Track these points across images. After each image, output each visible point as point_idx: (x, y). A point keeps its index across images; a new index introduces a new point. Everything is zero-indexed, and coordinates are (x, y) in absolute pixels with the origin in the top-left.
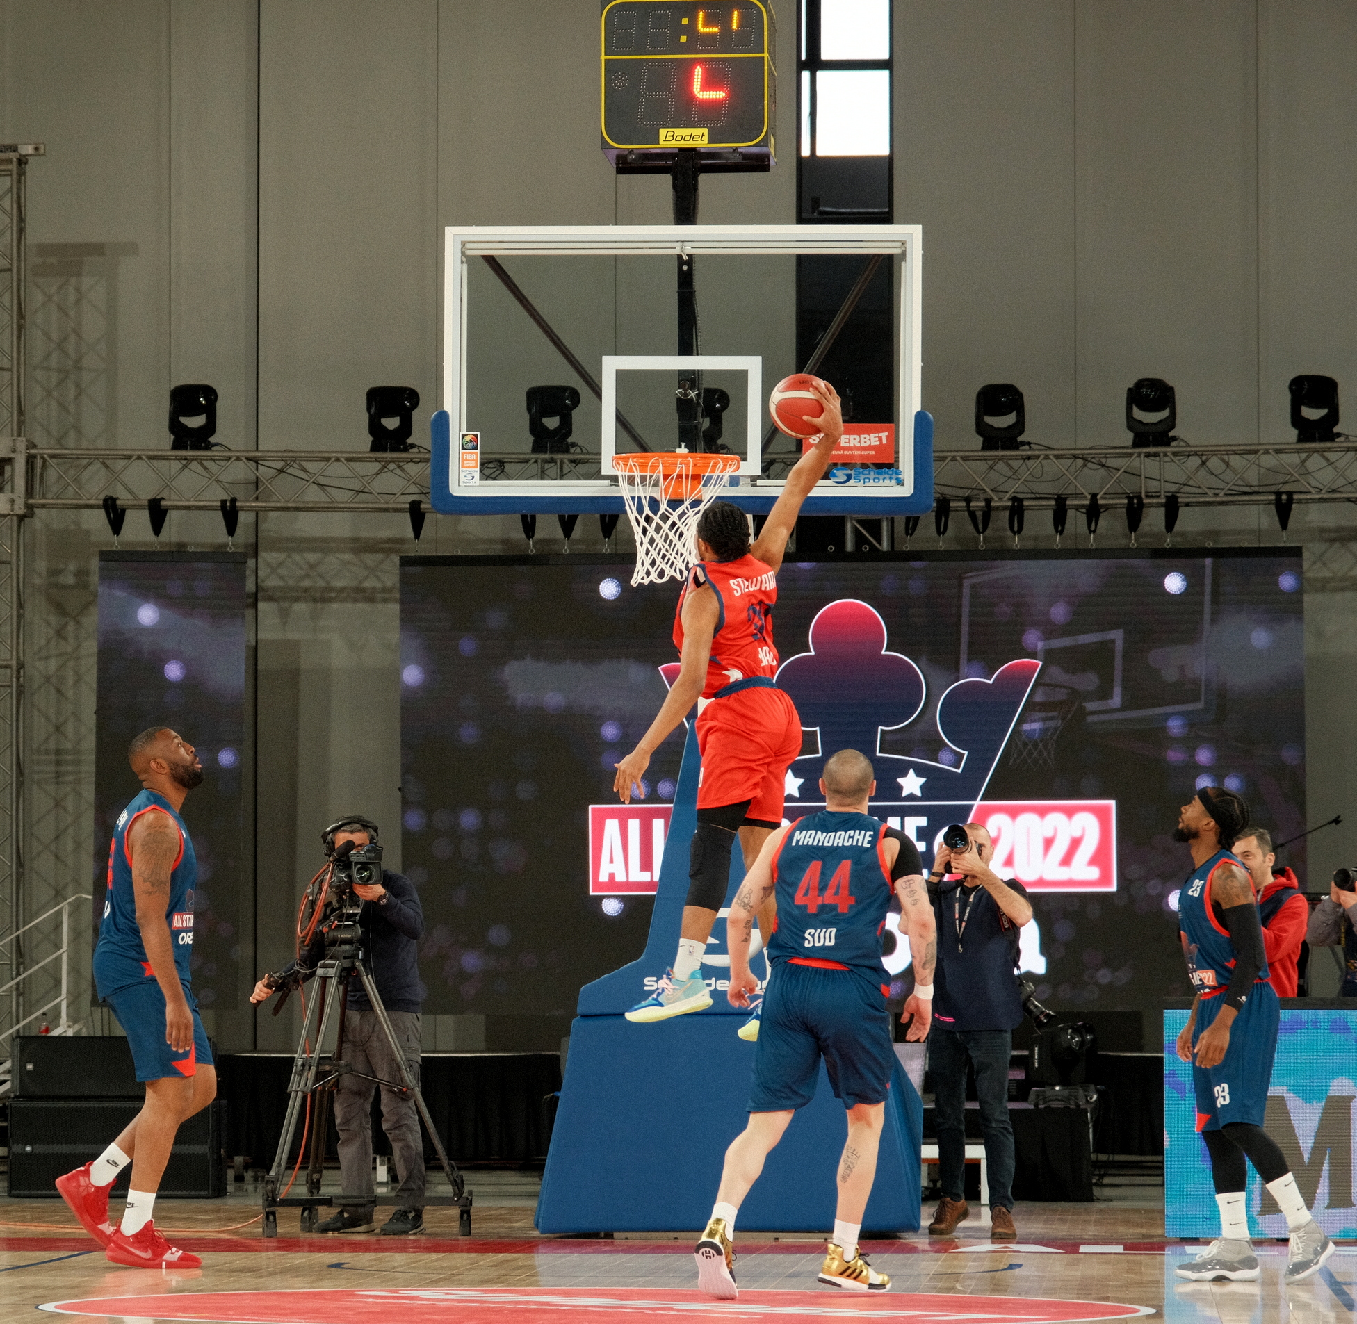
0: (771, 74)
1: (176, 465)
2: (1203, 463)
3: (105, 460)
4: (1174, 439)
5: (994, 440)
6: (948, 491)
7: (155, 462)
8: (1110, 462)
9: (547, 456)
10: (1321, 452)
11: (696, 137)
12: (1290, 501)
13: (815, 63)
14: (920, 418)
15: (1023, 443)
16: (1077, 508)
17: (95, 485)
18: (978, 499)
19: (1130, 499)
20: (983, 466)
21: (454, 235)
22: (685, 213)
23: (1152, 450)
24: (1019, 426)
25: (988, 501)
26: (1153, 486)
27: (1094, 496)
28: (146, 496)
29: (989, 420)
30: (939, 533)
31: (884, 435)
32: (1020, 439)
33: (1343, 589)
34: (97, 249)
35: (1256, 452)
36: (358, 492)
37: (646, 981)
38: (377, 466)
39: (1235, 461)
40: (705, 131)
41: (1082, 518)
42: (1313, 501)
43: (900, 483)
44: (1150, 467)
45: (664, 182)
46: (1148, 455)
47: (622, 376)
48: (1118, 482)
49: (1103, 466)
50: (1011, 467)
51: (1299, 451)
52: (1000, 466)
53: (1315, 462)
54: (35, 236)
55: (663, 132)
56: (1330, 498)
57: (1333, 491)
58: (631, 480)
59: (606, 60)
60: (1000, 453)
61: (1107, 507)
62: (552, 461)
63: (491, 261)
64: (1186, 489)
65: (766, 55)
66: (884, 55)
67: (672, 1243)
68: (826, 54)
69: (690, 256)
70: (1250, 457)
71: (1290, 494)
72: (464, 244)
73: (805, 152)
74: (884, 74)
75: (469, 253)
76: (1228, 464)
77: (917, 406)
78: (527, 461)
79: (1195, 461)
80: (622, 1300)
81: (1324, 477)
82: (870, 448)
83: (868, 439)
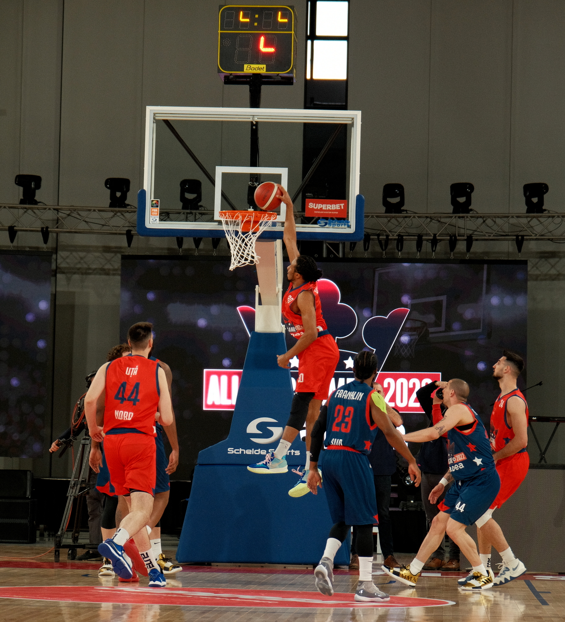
0: (295, 41)
1: (21, 211)
2: (484, 221)
4: (471, 210)
5: (391, 209)
6: (369, 231)
7: (12, 210)
8: (443, 220)
9: (189, 211)
10: (537, 217)
11: (260, 69)
12: (523, 239)
13: (313, 37)
14: (359, 198)
15: (404, 210)
16: (427, 240)
18: (383, 235)
19: (451, 237)
20: (386, 220)
21: (150, 110)
22: (255, 103)
23: (461, 215)
24: (402, 203)
25: (387, 236)
26: (462, 231)
27: (435, 235)
28: (7, 224)
29: (389, 200)
30: (365, 250)
31: (342, 205)
32: (402, 208)
33: (545, 280)
35: (508, 217)
36: (103, 225)
37: (229, 449)
38: (112, 214)
39: (498, 221)
40: (265, 66)
41: (429, 245)
42: (533, 239)
43: (349, 227)
44: (460, 223)
45: (246, 89)
46: (459, 217)
47: (224, 175)
48: (446, 229)
49: (439, 221)
50: (398, 221)
51: (527, 217)
52: (393, 220)
53: (534, 222)
55: (245, 66)
56: (541, 238)
57: (542, 235)
58: (227, 223)
59: (220, 33)
60: (393, 215)
61: (441, 240)
62: (191, 213)
63: (167, 122)
64: (476, 233)
65: (293, 32)
66: (345, 34)
67: (238, 568)
68: (318, 33)
69: (257, 122)
70: (505, 219)
71: (523, 236)
72: (154, 114)
73: (308, 77)
74: (345, 43)
75: (157, 118)
76: (495, 222)
77: (357, 192)
78: (179, 213)
79: (481, 220)
80: (215, 593)
81: (538, 229)
82: (336, 210)
83: (334, 207)
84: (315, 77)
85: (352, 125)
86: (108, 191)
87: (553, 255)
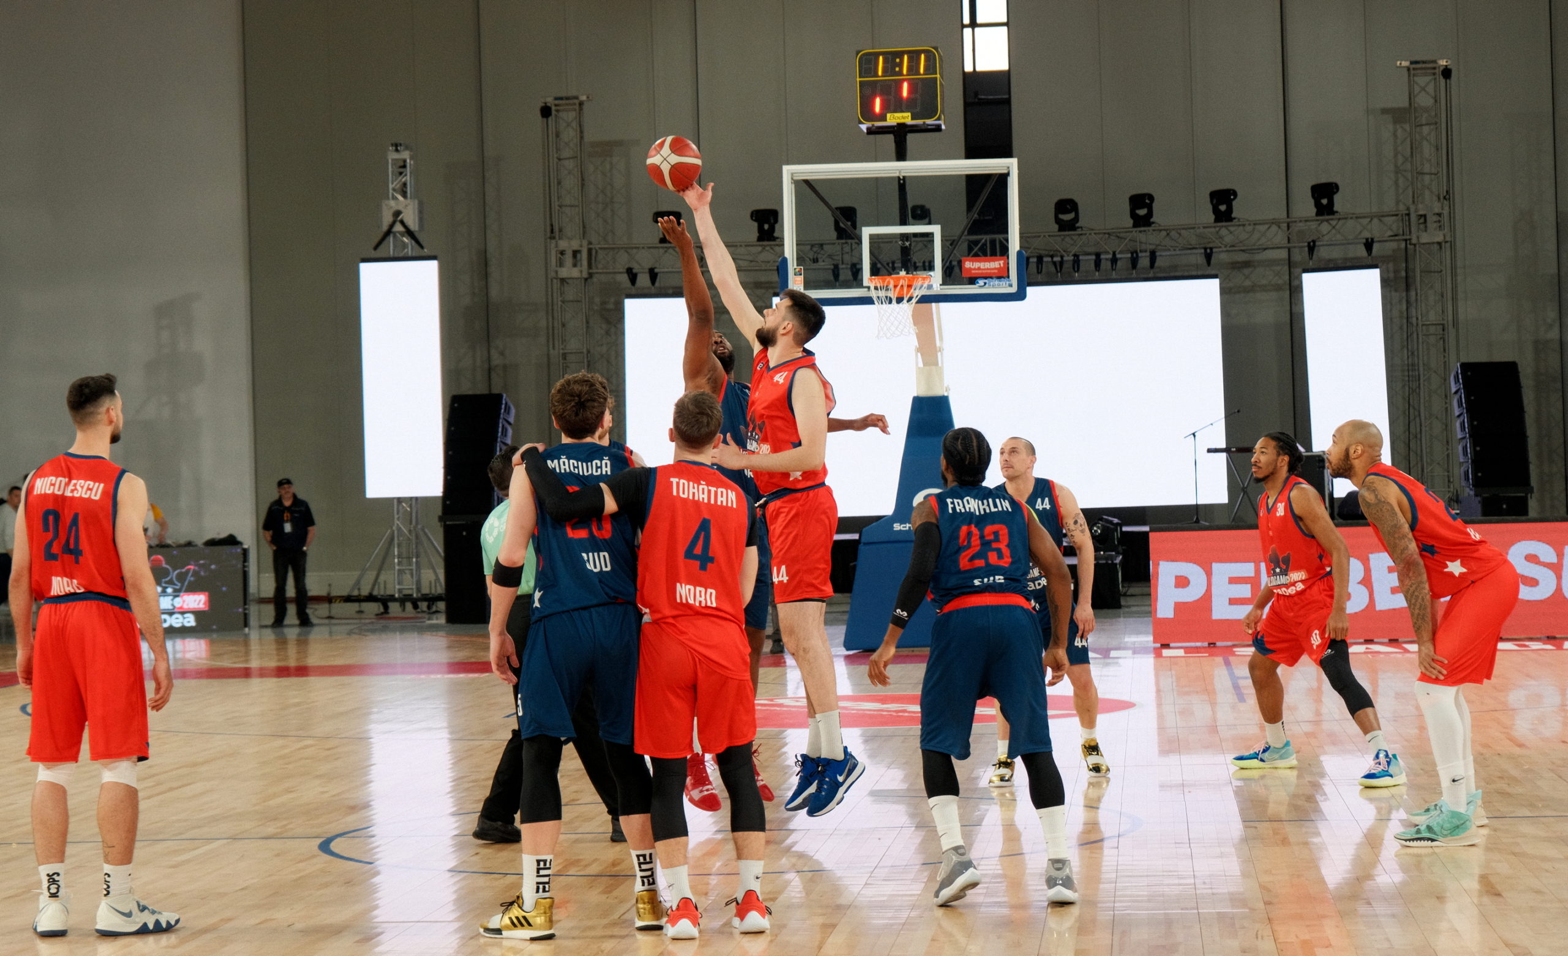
0: (941, 84)
1: (662, 251)
2: (1168, 234)
3: (627, 249)
4: (1153, 223)
5: (1064, 226)
6: (1043, 252)
7: (652, 250)
8: (1122, 235)
9: (844, 241)
10: (1226, 227)
11: (905, 118)
12: (1212, 252)
13: (973, 24)
14: (1019, 253)
15: (1078, 228)
16: (1107, 259)
17: (623, 261)
18: (1057, 256)
19: (1132, 254)
20: (1059, 239)
21: (787, 170)
22: (901, 156)
23: (1142, 229)
24: (1076, 219)
25: (1062, 257)
26: (1144, 247)
27: (1114, 254)
28: (647, 265)
29: (1061, 216)
30: (1038, 273)
31: (1002, 262)
32: (1077, 225)
33: (1239, 292)
34: (619, 143)
35: (1194, 228)
36: (751, 261)
37: (895, 525)
38: (760, 249)
39: (1183, 232)
40: (909, 114)
41: (1109, 263)
42: (1223, 251)
43: (1011, 286)
44: (1142, 237)
45: (890, 138)
46: (1140, 232)
47: (872, 237)
48: (1126, 245)
49: (1118, 237)
50: (1072, 239)
51: (1215, 227)
52: (1067, 239)
53: (1224, 232)
54: (589, 137)
55: (889, 115)
56: (1232, 248)
57: (1233, 246)
58: (876, 288)
59: (860, 82)
60: (1067, 233)
61: (1121, 259)
62: (846, 243)
63: (806, 182)
64: (1160, 247)
65: (938, 76)
66: (1005, 20)
67: (911, 653)
68: (979, 20)
69: (904, 177)
70: (1192, 231)
71: (1211, 249)
72: (792, 174)
73: (968, 68)
74: (1005, 28)
75: (795, 178)
76: (1180, 234)
77: (1017, 248)
78: (834, 244)
79: (1164, 233)
80: (883, 704)
81: (1228, 239)
82: (995, 269)
83: (994, 265)
84: (978, 69)
85: (1008, 174)
86: (756, 224)
87: (1247, 264)
